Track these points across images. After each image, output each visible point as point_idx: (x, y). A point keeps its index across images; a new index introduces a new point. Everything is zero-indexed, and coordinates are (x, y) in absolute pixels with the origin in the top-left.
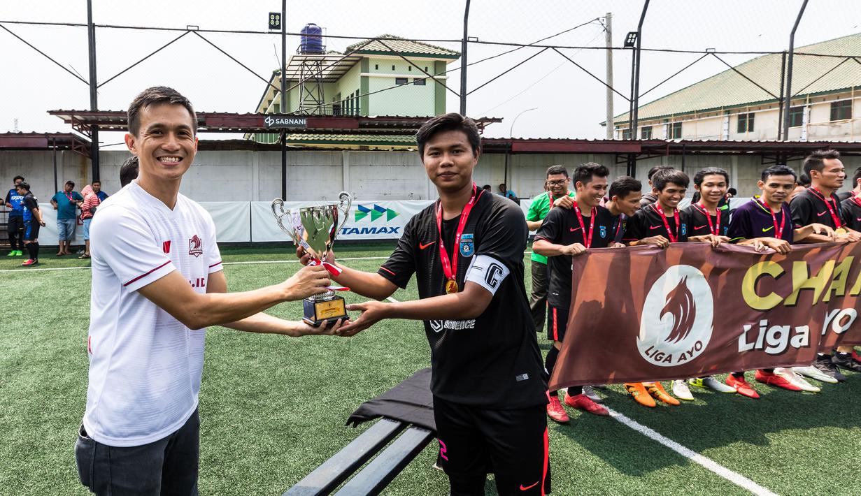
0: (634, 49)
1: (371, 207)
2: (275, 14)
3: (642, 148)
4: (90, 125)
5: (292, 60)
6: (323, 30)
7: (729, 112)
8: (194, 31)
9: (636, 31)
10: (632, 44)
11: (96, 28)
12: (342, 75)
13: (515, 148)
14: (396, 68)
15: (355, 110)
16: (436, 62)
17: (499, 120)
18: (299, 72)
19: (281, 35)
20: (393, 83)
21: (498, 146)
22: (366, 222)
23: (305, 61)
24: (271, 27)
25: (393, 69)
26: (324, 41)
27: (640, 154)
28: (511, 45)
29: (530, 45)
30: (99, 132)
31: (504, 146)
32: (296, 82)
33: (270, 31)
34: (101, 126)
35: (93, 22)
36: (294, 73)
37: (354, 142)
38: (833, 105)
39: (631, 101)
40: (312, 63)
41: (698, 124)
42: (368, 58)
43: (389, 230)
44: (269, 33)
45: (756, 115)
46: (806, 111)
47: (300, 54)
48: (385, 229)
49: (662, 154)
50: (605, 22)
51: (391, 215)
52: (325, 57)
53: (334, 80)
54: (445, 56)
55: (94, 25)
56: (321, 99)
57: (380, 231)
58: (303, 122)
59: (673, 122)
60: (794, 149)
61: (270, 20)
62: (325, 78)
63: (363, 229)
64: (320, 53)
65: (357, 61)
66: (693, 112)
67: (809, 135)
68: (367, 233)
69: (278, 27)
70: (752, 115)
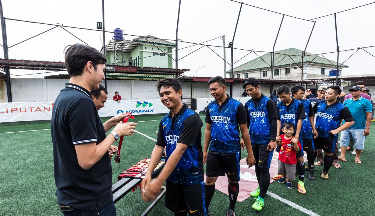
0: (231, 48)
1: (143, 102)
2: (100, 23)
3: (234, 81)
4: (4, 66)
5: (110, 42)
6: (123, 31)
7: (260, 70)
8: (60, 26)
9: (232, 42)
10: (231, 46)
11: (6, 20)
12: (132, 50)
13: (195, 80)
14: (153, 49)
15: (137, 64)
16: (168, 47)
17: (189, 70)
18: (113, 48)
19: (103, 32)
20: (152, 54)
21: (189, 79)
22: (141, 108)
23: (115, 43)
24: (98, 28)
25: (152, 49)
26: (124, 36)
27: (233, 83)
28: (193, 43)
29: (199, 44)
30: (10, 69)
31: (191, 80)
32: (112, 51)
33: (97, 29)
34: (11, 67)
35: (4, 16)
36: (111, 48)
37: (137, 77)
38: (286, 69)
39: (231, 65)
40: (119, 44)
41: (253, 74)
42: (142, 44)
43: (150, 111)
44: (97, 30)
45: (267, 71)
46: (280, 70)
47: (114, 40)
48: (148, 110)
49: (239, 83)
50: (223, 38)
51: (150, 105)
52: (124, 42)
53: (129, 52)
54: (172, 45)
55: (4, 18)
56: (123, 59)
57: (146, 111)
58: (113, 68)
59: (246, 73)
60: (275, 82)
61: (97, 25)
62: (125, 51)
63: (140, 111)
64: (122, 41)
65: (138, 45)
66: (251, 70)
67: (280, 78)
68: (141, 112)
69: (101, 28)
70: (266, 71)
